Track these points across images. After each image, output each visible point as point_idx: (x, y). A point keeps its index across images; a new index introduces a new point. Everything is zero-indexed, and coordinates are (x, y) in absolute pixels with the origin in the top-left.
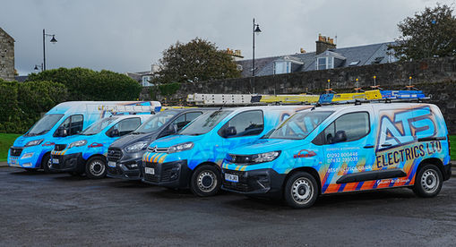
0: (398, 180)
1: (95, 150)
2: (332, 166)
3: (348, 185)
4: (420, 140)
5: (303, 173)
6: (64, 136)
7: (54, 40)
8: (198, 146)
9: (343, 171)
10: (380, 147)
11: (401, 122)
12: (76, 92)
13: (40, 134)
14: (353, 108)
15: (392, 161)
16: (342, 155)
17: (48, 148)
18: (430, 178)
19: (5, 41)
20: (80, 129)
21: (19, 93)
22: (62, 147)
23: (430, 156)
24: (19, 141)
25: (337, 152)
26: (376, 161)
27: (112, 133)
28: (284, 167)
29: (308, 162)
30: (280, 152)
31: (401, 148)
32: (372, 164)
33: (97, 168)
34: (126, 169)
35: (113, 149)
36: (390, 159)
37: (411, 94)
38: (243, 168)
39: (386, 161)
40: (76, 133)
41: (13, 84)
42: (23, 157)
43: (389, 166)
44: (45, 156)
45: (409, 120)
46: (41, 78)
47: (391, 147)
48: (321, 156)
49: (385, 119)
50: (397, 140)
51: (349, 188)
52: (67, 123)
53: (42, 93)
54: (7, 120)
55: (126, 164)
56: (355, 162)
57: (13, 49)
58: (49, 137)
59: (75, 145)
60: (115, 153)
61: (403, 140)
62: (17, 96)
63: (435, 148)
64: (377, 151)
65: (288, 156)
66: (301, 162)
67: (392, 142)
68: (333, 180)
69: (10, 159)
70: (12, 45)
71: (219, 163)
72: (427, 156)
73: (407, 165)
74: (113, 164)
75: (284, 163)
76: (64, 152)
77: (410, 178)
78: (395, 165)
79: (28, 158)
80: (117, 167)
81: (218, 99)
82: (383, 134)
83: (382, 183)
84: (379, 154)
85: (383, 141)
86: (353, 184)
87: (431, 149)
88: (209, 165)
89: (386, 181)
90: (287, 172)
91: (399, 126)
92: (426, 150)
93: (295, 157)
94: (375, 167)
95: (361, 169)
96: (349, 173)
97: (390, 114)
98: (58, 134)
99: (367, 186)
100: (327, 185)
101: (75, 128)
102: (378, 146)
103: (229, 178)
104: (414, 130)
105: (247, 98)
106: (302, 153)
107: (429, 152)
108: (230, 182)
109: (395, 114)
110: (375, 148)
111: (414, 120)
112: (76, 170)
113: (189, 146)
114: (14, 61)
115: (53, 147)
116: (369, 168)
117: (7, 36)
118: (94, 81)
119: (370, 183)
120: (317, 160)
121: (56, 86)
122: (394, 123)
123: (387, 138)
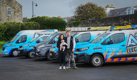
0: (136, 58)
2: (108, 52)
5: (97, 55)
9: (113, 54)
10: (128, 46)
14: (118, 32)
15: (134, 50)
16: (112, 48)
20: (26, 40)
21: (21, 27)
25: (110, 47)
26: (126, 51)
28: (90, 52)
29: (99, 51)
30: (89, 47)
34: (38, 55)
36: (132, 50)
38: (77, 53)
39: (131, 51)
42: (5, 51)
43: (132, 53)
47: (133, 46)
48: (104, 49)
49: (131, 35)
50: (135, 43)
51: (116, 60)
53: (30, 26)
55: (37, 53)
56: (118, 51)
64: (127, 47)
65: (91, 49)
66: (96, 51)
67: (134, 44)
68: (109, 57)
70: (21, 8)
76: (21, 49)
78: (134, 52)
81: (76, 29)
82: (130, 41)
83: (129, 59)
84: (128, 48)
85: (129, 43)
86: (117, 59)
89: (131, 58)
90: (91, 54)
93: (94, 49)
94: (126, 53)
95: (121, 53)
96: (115, 55)
97: (133, 34)
99: (123, 60)
100: (107, 59)
102: (127, 45)
105: (87, 28)
106: (97, 48)
109: (135, 33)
110: (126, 46)
114: (22, 14)
116: (124, 53)
117: (19, 5)
118: (49, 21)
119: (124, 58)
120: (103, 50)
121: (35, 24)
122: (135, 37)
123: (131, 42)
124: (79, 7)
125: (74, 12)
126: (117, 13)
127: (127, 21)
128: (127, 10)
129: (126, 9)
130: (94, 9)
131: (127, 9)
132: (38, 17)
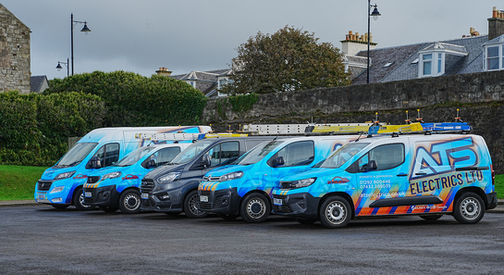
0: (434, 207)
1: (130, 183)
2: (364, 191)
3: (381, 209)
4: (457, 170)
5: (337, 197)
6: (98, 168)
7: (85, 29)
8: (247, 174)
9: (376, 197)
10: (414, 176)
11: (438, 153)
12: (116, 106)
13: (71, 165)
14: (389, 140)
15: (427, 188)
16: (375, 182)
17: (79, 181)
18: (470, 205)
19: (17, 32)
20: (116, 159)
21: (39, 110)
22: (95, 179)
23: (469, 185)
24: (47, 174)
25: (369, 180)
26: (409, 189)
27: (149, 164)
28: (319, 191)
29: (341, 188)
30: (315, 179)
31: (437, 177)
32: (406, 191)
33: (132, 202)
34: (158, 201)
35: (146, 180)
36: (424, 187)
37: (455, 126)
38: (285, 192)
39: (421, 189)
40: (110, 165)
41: (31, 98)
42: (53, 192)
43: (424, 193)
44: (77, 190)
45: (448, 152)
46: (67, 86)
47: (425, 175)
48: (354, 182)
49: (421, 150)
50: (432, 169)
51: (382, 211)
52: (101, 153)
53: (69, 110)
54: (23, 148)
55: (158, 195)
56: (388, 189)
57: (28, 43)
58: (81, 170)
59: (109, 177)
60: (148, 184)
61: (438, 169)
62: (36, 114)
63: (476, 177)
64: (411, 179)
65: (323, 182)
66: (334, 188)
67: (428, 171)
68: (366, 204)
69: (37, 194)
70: (27, 37)
71: (268, 191)
72: (466, 185)
73: (444, 193)
74: (145, 196)
75: (319, 188)
76: (97, 185)
77: (448, 205)
78: (430, 192)
79: (58, 193)
80: (150, 199)
81: (273, 129)
82: (418, 164)
83: (416, 209)
84: (413, 181)
85: (417, 170)
86: (387, 209)
87: (470, 178)
88: (259, 193)
89: (422, 207)
90: (321, 196)
91: (436, 157)
92: (464, 179)
93: (329, 183)
94: (409, 194)
95: (395, 195)
96: (382, 199)
97: (427, 145)
98: (91, 166)
99: (400, 211)
100: (361, 209)
101: (110, 158)
102: (411, 175)
103: (277, 202)
104: (452, 161)
105: (302, 128)
106: (336, 179)
107: (467, 181)
108: (278, 206)
109: (432, 145)
110: (408, 177)
111: (453, 150)
112: (109, 204)
113: (239, 174)
114: (29, 60)
115: (85, 179)
116: (403, 194)
117: (20, 25)
118: (141, 91)
119: (404, 208)
120: (350, 187)
121: (89, 100)
122: (430, 154)
123: (422, 168)
124: (251, 45)
125: (234, 60)
126: (385, 63)
127: (418, 101)
128: (421, 56)
129: (415, 49)
130: (305, 52)
131: (421, 52)
132: (97, 74)
